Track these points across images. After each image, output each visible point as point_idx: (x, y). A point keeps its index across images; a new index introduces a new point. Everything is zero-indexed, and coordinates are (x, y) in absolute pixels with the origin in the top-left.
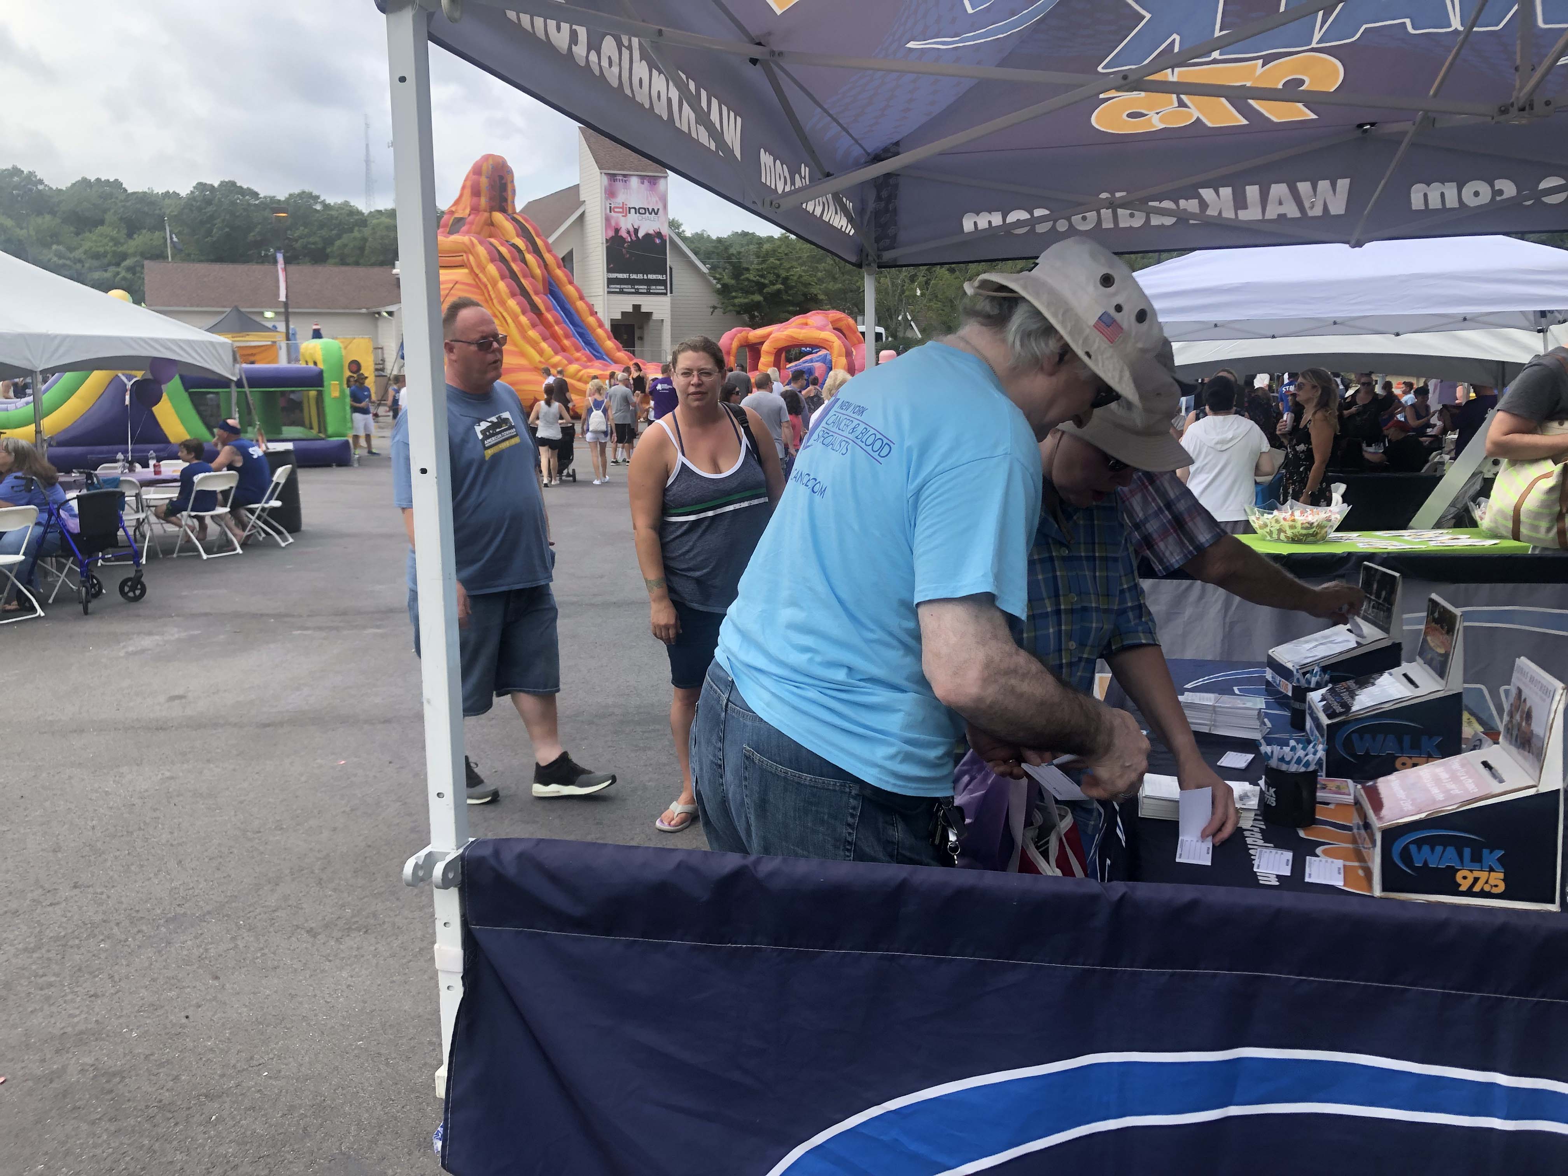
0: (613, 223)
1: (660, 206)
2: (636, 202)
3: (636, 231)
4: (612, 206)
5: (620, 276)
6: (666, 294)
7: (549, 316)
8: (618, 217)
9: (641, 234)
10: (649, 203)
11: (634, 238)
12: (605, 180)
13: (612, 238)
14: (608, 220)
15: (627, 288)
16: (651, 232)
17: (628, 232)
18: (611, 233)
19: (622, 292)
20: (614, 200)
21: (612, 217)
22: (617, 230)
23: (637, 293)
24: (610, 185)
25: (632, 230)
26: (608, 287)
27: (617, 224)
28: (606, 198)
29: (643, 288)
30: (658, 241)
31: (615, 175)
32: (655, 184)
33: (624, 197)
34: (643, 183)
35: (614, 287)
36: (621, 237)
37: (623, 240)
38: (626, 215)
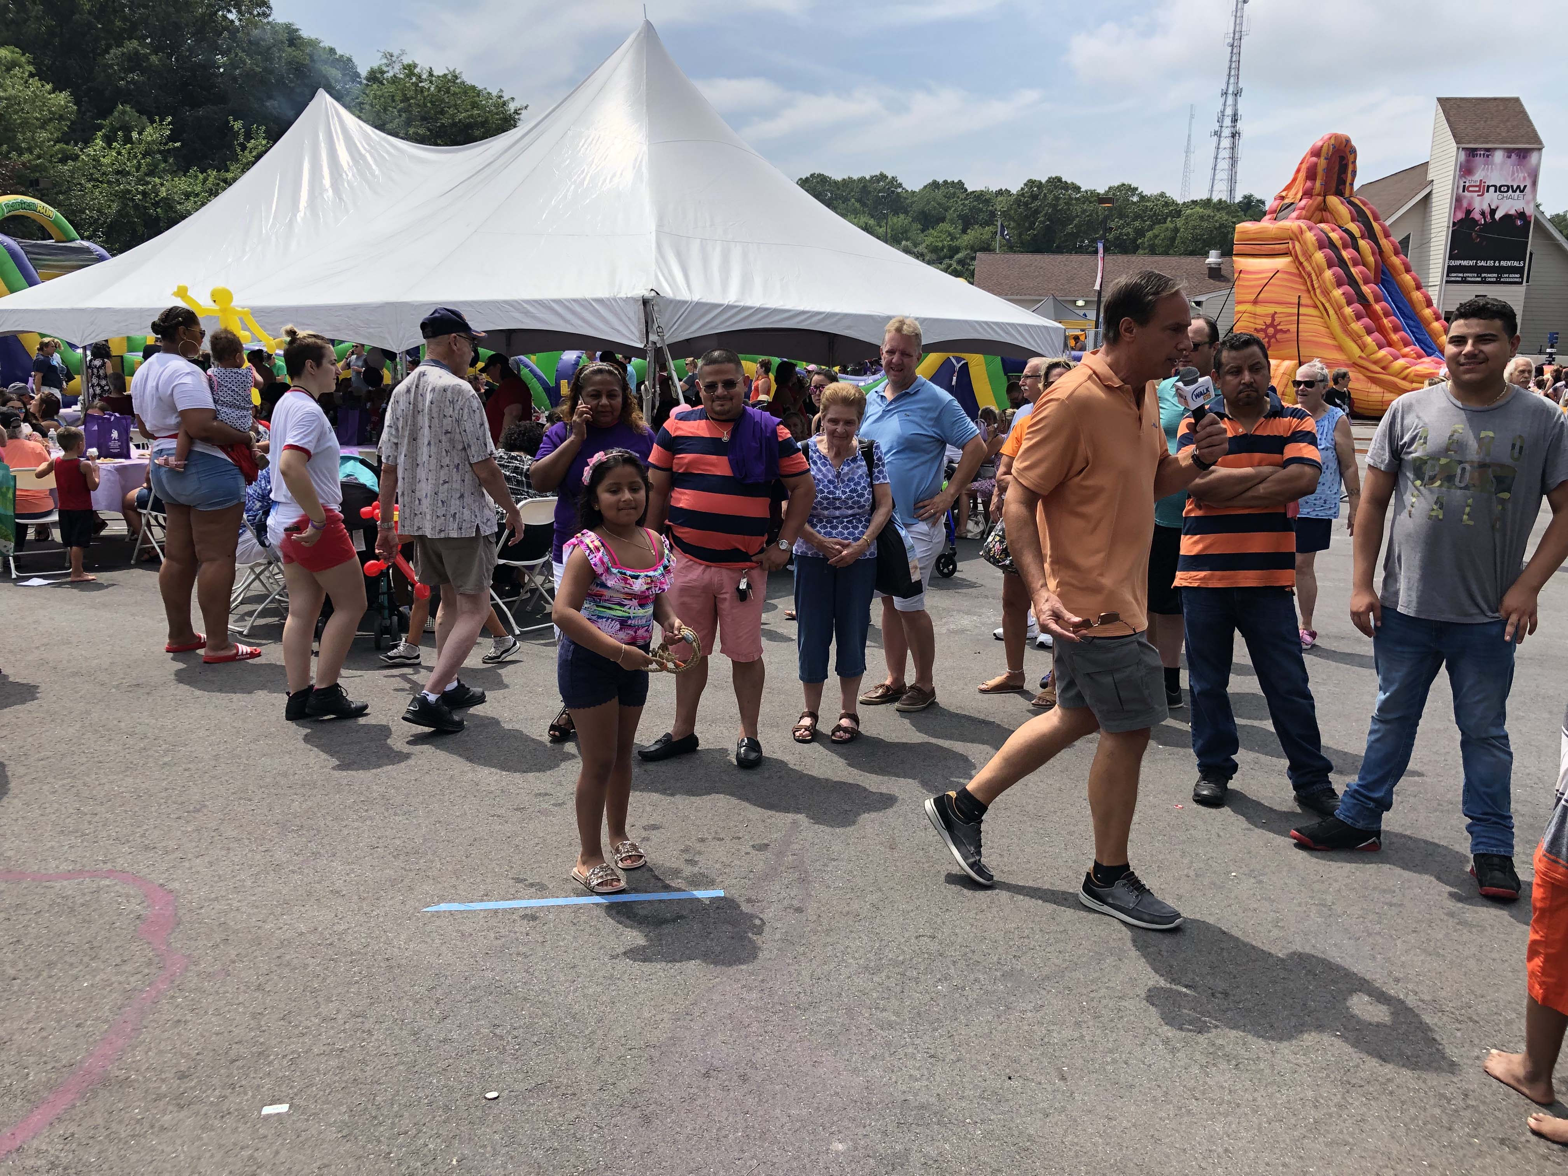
0: (1465, 204)
1: (1528, 183)
2: (1496, 178)
3: (1493, 212)
4: (1467, 184)
5: (1465, 263)
6: (1521, 283)
7: (1377, 307)
8: (1472, 198)
9: (1498, 216)
10: (1513, 180)
11: (1488, 219)
12: (1462, 156)
13: (1461, 220)
14: (1458, 200)
15: (1471, 276)
16: (1512, 212)
17: (1483, 213)
18: (1460, 215)
19: (1464, 281)
20: (1469, 178)
21: (1465, 197)
22: (1469, 212)
23: (1484, 282)
24: (1467, 161)
25: (1487, 210)
26: (1448, 276)
27: (1470, 204)
28: (1461, 177)
29: (1492, 277)
30: (1519, 223)
31: (1476, 149)
32: (1524, 157)
33: (1483, 173)
34: (1509, 157)
35: (1454, 276)
36: (1473, 219)
37: (1475, 222)
38: (1482, 195)
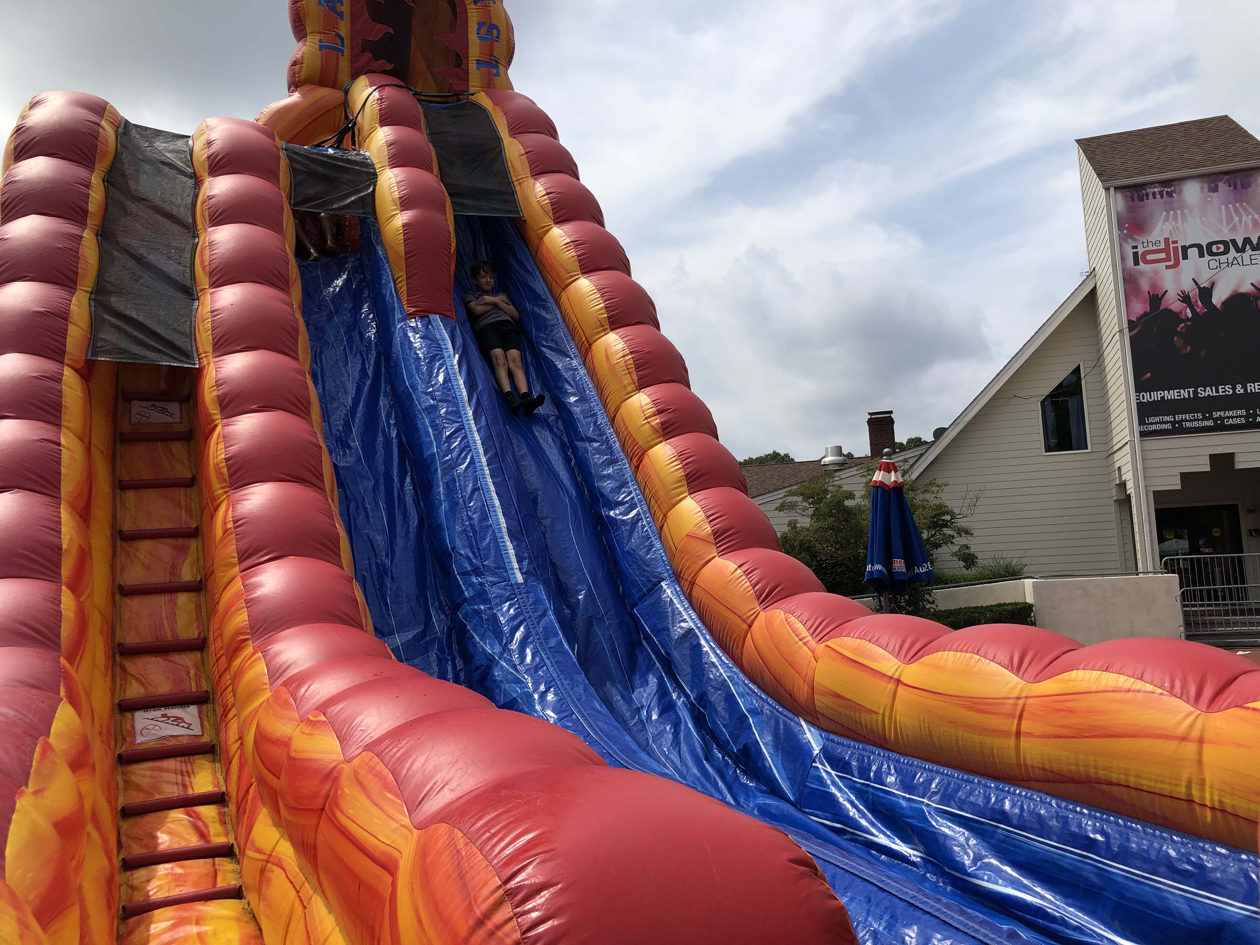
0: (1145, 286)
2: (1196, 231)
3: (1206, 293)
4: (1140, 250)
5: (1172, 395)
8: (1156, 273)
9: (1218, 297)
10: (1234, 229)
11: (1201, 308)
12: (1119, 201)
14: (1132, 280)
15: (1190, 419)
16: (1247, 288)
17: (1185, 298)
19: (1178, 430)
20: (1142, 239)
21: (1142, 273)
22: (1156, 299)
23: (1220, 427)
24: (1131, 209)
25: (1194, 293)
26: (1141, 422)
27: (1154, 285)
28: (1123, 239)
29: (1237, 415)
31: (1143, 186)
32: (1246, 186)
33: (1168, 226)
34: (1215, 190)
35: (1155, 422)
36: (1168, 311)
37: (1173, 317)
38: (1177, 264)
